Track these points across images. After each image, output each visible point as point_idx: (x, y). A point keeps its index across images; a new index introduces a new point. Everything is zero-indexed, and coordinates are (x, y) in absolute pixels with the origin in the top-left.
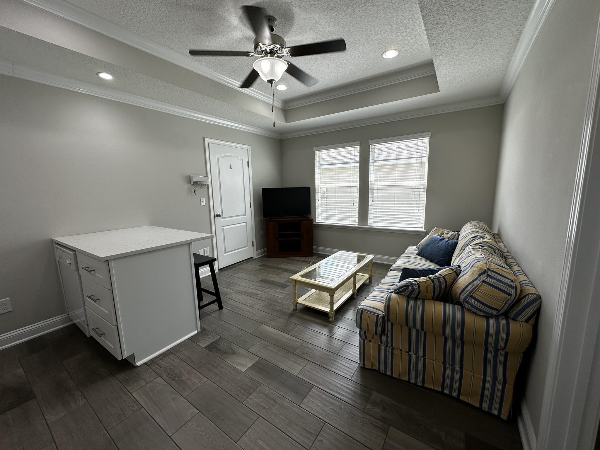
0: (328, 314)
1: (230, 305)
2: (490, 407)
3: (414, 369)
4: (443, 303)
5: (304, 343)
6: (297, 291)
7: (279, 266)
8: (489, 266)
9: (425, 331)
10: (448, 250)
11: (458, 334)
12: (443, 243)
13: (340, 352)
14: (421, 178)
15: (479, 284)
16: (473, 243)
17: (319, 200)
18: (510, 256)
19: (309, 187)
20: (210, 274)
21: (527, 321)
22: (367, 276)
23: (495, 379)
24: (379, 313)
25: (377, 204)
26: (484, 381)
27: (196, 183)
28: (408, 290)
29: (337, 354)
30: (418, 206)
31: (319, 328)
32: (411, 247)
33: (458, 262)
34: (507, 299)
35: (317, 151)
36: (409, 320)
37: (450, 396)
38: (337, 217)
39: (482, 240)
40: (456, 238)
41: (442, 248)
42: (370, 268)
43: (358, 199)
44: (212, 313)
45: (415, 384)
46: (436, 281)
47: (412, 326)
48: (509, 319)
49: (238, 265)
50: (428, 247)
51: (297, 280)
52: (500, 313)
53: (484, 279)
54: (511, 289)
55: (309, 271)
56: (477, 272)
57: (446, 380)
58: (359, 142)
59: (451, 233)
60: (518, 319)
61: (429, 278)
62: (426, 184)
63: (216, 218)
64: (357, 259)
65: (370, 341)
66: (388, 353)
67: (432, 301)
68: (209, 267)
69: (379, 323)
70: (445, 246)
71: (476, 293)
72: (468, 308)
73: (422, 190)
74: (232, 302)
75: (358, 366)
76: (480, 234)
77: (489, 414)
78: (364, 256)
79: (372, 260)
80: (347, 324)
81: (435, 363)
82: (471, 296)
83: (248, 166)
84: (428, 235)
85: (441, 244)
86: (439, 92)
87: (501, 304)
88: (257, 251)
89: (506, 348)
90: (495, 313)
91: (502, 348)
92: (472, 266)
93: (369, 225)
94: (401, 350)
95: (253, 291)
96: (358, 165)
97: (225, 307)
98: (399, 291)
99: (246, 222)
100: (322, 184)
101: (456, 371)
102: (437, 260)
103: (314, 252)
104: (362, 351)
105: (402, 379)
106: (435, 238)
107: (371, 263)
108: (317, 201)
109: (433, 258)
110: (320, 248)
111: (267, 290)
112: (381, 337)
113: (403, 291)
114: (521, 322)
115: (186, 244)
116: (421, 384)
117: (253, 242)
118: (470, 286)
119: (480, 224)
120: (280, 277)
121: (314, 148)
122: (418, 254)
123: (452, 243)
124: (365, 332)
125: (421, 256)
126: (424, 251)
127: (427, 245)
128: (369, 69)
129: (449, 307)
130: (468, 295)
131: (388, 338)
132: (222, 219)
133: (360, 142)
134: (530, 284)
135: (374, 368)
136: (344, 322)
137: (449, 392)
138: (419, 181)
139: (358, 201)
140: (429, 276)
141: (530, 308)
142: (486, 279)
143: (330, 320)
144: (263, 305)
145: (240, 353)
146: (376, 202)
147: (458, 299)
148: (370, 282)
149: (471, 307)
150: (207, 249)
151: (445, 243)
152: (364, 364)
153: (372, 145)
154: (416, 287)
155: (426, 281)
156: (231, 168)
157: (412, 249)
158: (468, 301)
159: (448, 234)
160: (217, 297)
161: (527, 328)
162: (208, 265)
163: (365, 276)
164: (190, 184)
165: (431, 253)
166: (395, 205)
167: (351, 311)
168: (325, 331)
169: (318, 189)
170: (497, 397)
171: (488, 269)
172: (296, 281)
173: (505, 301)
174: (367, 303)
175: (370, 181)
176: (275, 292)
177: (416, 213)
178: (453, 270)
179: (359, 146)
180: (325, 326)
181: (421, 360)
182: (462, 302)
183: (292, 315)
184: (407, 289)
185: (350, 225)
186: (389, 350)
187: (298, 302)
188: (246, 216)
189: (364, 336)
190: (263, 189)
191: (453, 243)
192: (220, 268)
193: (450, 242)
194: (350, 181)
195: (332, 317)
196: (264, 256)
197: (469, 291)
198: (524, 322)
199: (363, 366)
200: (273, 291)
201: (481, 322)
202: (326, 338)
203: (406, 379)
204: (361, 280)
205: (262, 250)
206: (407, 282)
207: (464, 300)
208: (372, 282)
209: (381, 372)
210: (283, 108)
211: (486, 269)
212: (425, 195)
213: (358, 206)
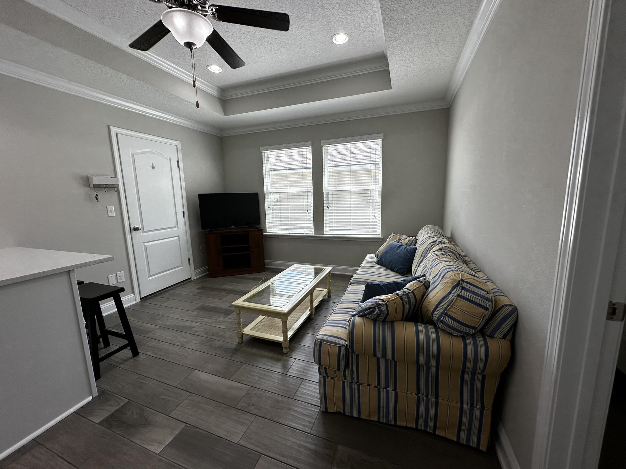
0: (281, 343)
1: (151, 347)
2: (468, 440)
3: (385, 406)
4: (414, 323)
5: (251, 389)
6: (241, 319)
7: (224, 287)
8: (462, 276)
9: (396, 360)
10: (408, 257)
11: (433, 361)
12: (402, 249)
13: (296, 395)
14: (375, 182)
15: (454, 298)
16: (435, 249)
17: (269, 208)
18: (470, 261)
19: (258, 193)
20: (116, 310)
21: (504, 337)
22: (325, 290)
23: (472, 406)
24: (341, 343)
25: (332, 210)
26: (462, 409)
27: (98, 187)
28: (375, 313)
29: (292, 397)
30: (374, 211)
31: (270, 364)
32: (369, 256)
33: (422, 271)
34: (484, 315)
35: (265, 152)
36: (378, 348)
37: (425, 432)
38: (291, 226)
39: (443, 245)
40: (413, 243)
41: (401, 256)
42: (328, 282)
43: (312, 205)
44: (122, 363)
45: (387, 424)
46: (405, 298)
47: (381, 355)
48: (486, 336)
49: (169, 290)
50: (387, 254)
51: (240, 306)
52: (477, 330)
53: (459, 292)
54: (488, 303)
55: (261, 290)
56: (450, 284)
57: (420, 414)
58: (310, 142)
59: (408, 239)
60: (495, 336)
61: (397, 294)
62: (381, 188)
63: (134, 233)
64: (314, 272)
65: (332, 378)
66: (353, 389)
67: (402, 322)
68: (114, 301)
69: (341, 356)
70: (404, 253)
71: (451, 309)
72: (443, 328)
73: (377, 195)
74: (153, 343)
75: (318, 411)
76: (438, 239)
77: (467, 446)
78: (321, 268)
79: (330, 272)
80: (304, 353)
81: (407, 395)
82: (446, 314)
83: (178, 167)
84: (386, 242)
85: (400, 251)
86: (391, 88)
87: (479, 320)
88: (195, 270)
89: (485, 371)
90: (472, 331)
91: (481, 371)
92: (443, 277)
93: (325, 234)
94: (369, 385)
95: (188, 324)
96: (311, 170)
97: (143, 352)
98: (363, 314)
99: (179, 236)
100: (272, 189)
101: (431, 401)
102: (397, 269)
103: (265, 266)
104: (323, 392)
105: (371, 420)
106: (394, 244)
107: (329, 275)
108: (266, 208)
109: (393, 266)
110: (273, 262)
111: (205, 320)
112: (344, 371)
113: (369, 314)
114: (499, 338)
115: (65, 272)
116: (393, 423)
117: (189, 259)
118: (444, 301)
119: (435, 228)
120: (224, 301)
121: (261, 148)
122: (377, 263)
123: (410, 249)
124: (326, 369)
125: (381, 265)
126: (383, 260)
127: (386, 253)
128: (317, 56)
129: (421, 327)
130: (442, 313)
131: (353, 372)
132: (143, 233)
133: (312, 142)
134: (501, 292)
135: (338, 410)
136: (301, 352)
137: (424, 427)
138: (373, 185)
139: (312, 208)
140: (397, 292)
141: (507, 322)
142: (461, 292)
143: (284, 352)
144: (198, 342)
145: (156, 421)
146: (331, 208)
147: (430, 317)
148: (329, 297)
149: (445, 327)
150: (121, 273)
151: (404, 250)
152: (326, 408)
153: (325, 146)
154: (384, 308)
155: (394, 299)
156: (153, 168)
157: (371, 258)
158: (442, 320)
159: (406, 240)
160: (128, 341)
161: (504, 345)
162: (112, 298)
163: (323, 291)
164: (88, 187)
165: (391, 261)
166: (351, 211)
167: (309, 335)
168: (277, 368)
169: (268, 194)
170: (475, 427)
171: (462, 280)
172: (240, 308)
173: (482, 317)
174: (326, 330)
175: (324, 185)
176: (216, 322)
177: (373, 218)
178: (421, 282)
179: (311, 147)
180: (278, 360)
181: (392, 393)
182: (436, 322)
183: (236, 351)
184: (373, 311)
185: (305, 234)
186: (355, 386)
187: (243, 333)
188: (177, 229)
189: (324, 373)
190: (199, 194)
191: (412, 249)
192: (142, 297)
193: (409, 249)
194: (303, 186)
195: (286, 348)
196: (205, 276)
197: (443, 308)
198: (502, 338)
199: (324, 410)
200: (212, 320)
201: (458, 344)
202: (279, 377)
203: (376, 419)
204: (318, 296)
205: (202, 269)
206: (373, 303)
207: (438, 319)
208: (331, 296)
209: (347, 414)
210: (219, 97)
211: (459, 281)
212: (380, 200)
213: (312, 213)
